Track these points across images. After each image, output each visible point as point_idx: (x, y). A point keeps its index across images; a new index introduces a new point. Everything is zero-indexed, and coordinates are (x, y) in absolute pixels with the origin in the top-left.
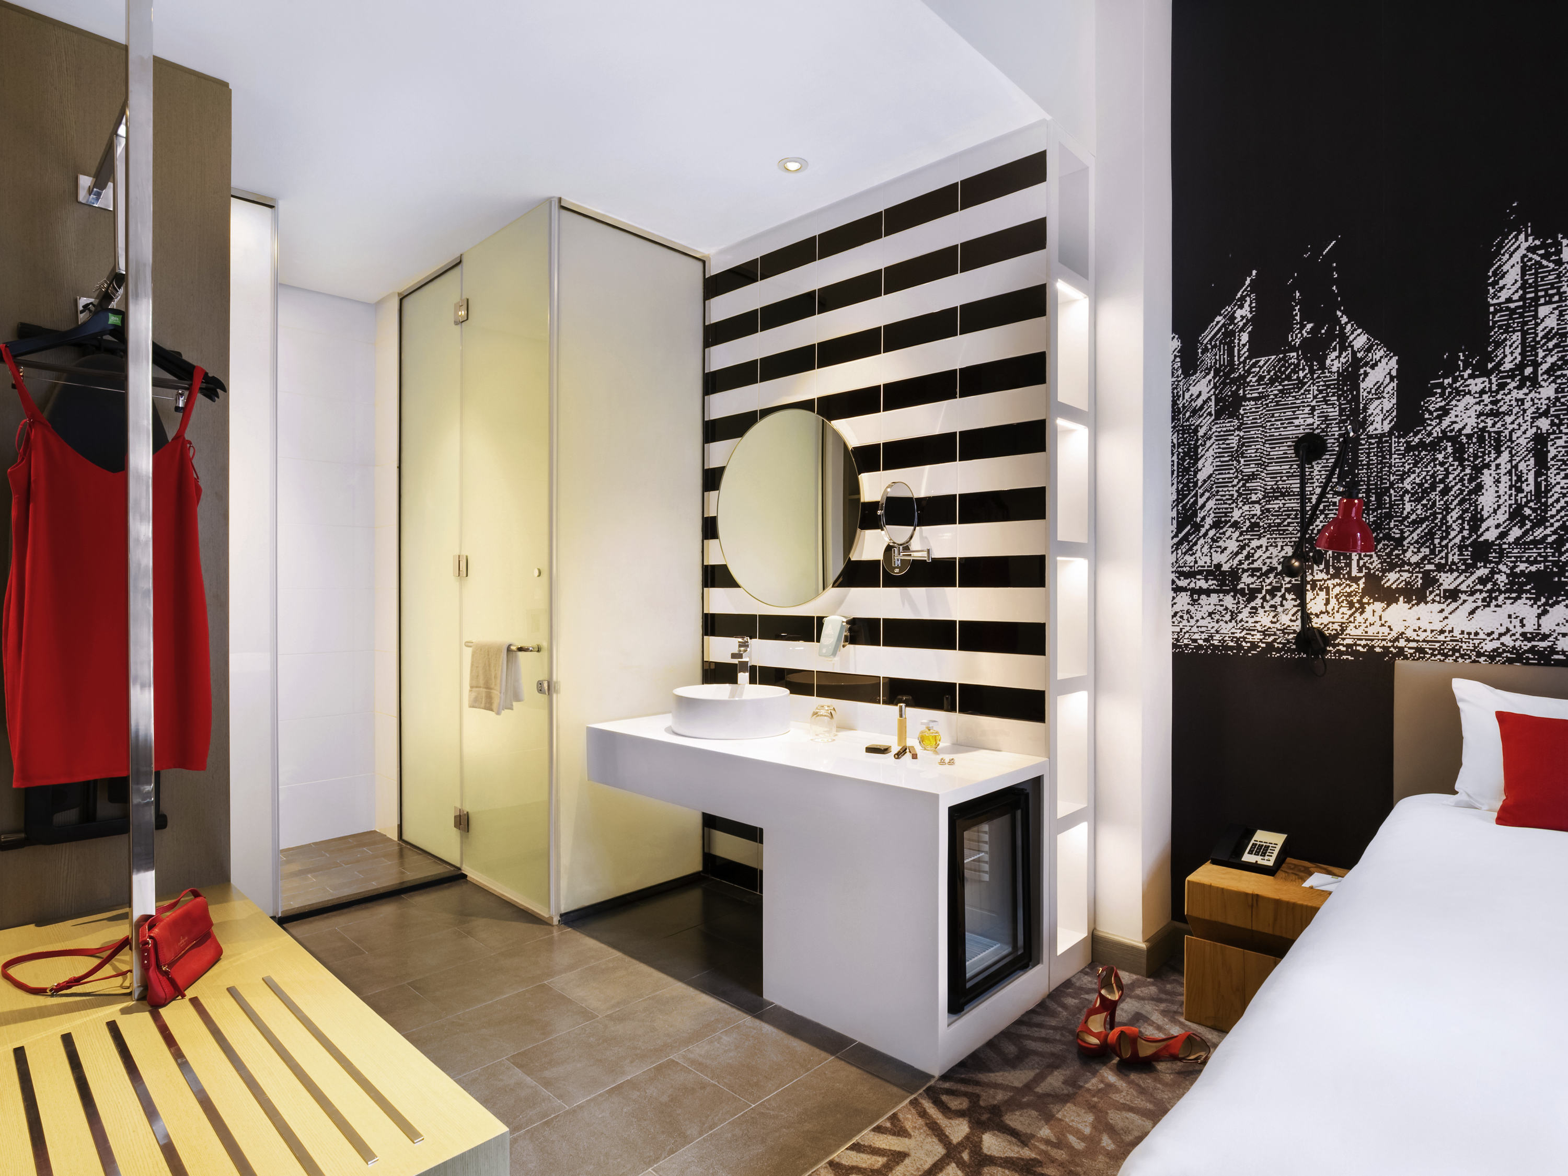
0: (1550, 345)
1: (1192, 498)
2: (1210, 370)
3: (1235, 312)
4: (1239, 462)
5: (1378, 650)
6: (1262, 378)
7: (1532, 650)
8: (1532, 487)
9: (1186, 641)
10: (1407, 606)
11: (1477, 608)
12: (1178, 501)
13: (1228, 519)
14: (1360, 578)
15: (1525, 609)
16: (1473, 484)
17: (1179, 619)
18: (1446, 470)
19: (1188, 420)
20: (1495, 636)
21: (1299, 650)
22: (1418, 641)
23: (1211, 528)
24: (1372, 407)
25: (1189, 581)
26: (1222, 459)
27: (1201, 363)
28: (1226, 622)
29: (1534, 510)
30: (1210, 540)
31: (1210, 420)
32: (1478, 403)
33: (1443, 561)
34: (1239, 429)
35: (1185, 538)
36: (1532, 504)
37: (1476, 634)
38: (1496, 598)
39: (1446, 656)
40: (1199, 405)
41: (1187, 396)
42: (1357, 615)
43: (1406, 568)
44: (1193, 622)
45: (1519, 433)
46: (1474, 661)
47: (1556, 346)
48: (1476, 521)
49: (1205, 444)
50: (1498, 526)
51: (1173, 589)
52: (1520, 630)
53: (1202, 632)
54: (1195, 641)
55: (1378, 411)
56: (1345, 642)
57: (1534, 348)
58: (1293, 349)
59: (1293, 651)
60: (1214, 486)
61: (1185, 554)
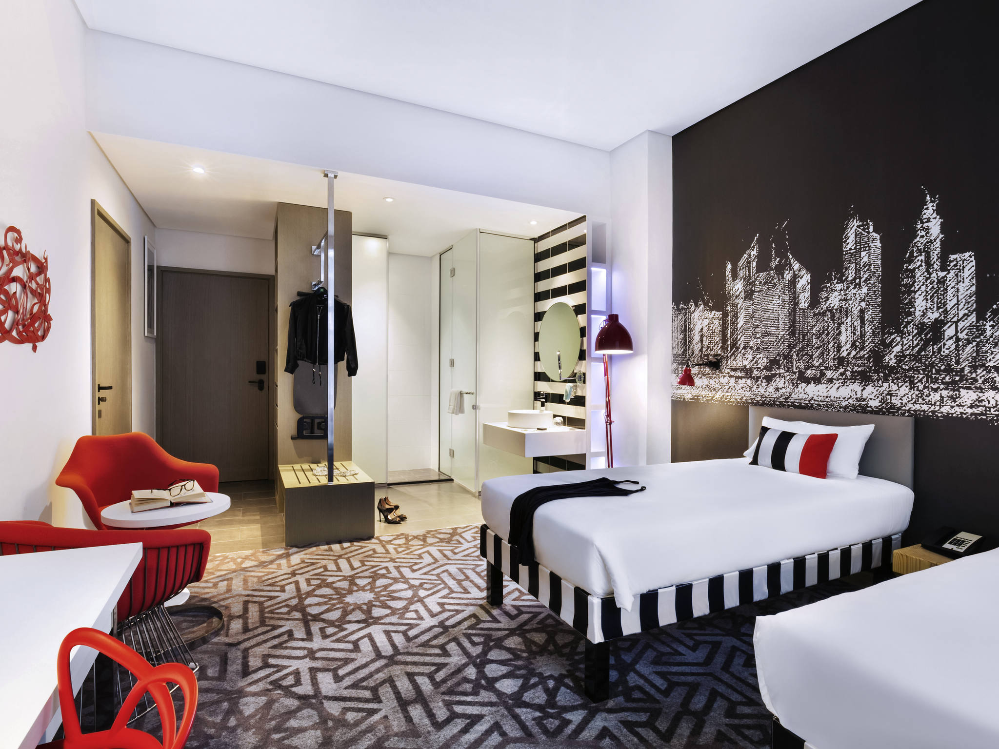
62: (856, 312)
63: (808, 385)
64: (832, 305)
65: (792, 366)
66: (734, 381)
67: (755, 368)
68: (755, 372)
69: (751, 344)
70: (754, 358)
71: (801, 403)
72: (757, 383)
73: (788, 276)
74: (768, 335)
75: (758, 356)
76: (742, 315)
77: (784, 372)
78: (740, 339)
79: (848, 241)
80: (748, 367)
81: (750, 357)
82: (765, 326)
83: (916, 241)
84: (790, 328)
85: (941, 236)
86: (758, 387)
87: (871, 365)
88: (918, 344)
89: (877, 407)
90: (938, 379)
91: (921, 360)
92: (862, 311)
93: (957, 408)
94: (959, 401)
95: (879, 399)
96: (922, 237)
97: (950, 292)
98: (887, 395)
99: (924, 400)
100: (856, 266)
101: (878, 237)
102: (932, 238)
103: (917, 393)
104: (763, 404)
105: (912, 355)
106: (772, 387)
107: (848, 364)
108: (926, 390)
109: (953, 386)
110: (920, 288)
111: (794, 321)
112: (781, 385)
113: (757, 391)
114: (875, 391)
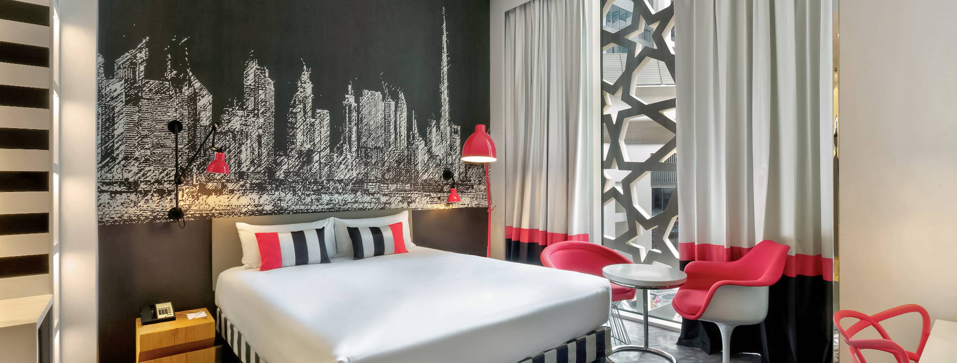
0: (263, 104)
1: (111, 143)
2: (122, 78)
3: (137, 54)
4: (139, 129)
5: (204, 215)
6: (151, 90)
7: (257, 211)
8: (257, 153)
9: (107, 219)
10: (216, 196)
11: (240, 196)
12: (102, 144)
13: (132, 156)
14: (197, 185)
15: (255, 196)
16: (239, 150)
17: (103, 208)
18: (230, 143)
19: (108, 102)
20: (246, 206)
21: (170, 218)
22: (220, 210)
23: (122, 160)
24: (202, 114)
25: (108, 187)
26: (129, 126)
27: (116, 74)
28: (132, 208)
29: (258, 161)
30: (122, 166)
31: (122, 105)
32: (241, 120)
33: (229, 179)
34: (139, 112)
35: (107, 164)
36: (257, 159)
37: (240, 206)
38: (246, 192)
39: (230, 215)
40: (115, 96)
41: (108, 89)
42: (196, 201)
43: (215, 181)
44: (111, 208)
45: (253, 133)
46: (239, 216)
47: (264, 105)
48: (240, 164)
49: (119, 116)
50: (247, 166)
51: (98, 191)
52: (254, 204)
53: (117, 213)
54: (113, 218)
55: (204, 116)
56: (191, 213)
57: (258, 104)
58: (167, 80)
59: (167, 219)
60: (124, 139)
61: (106, 172)
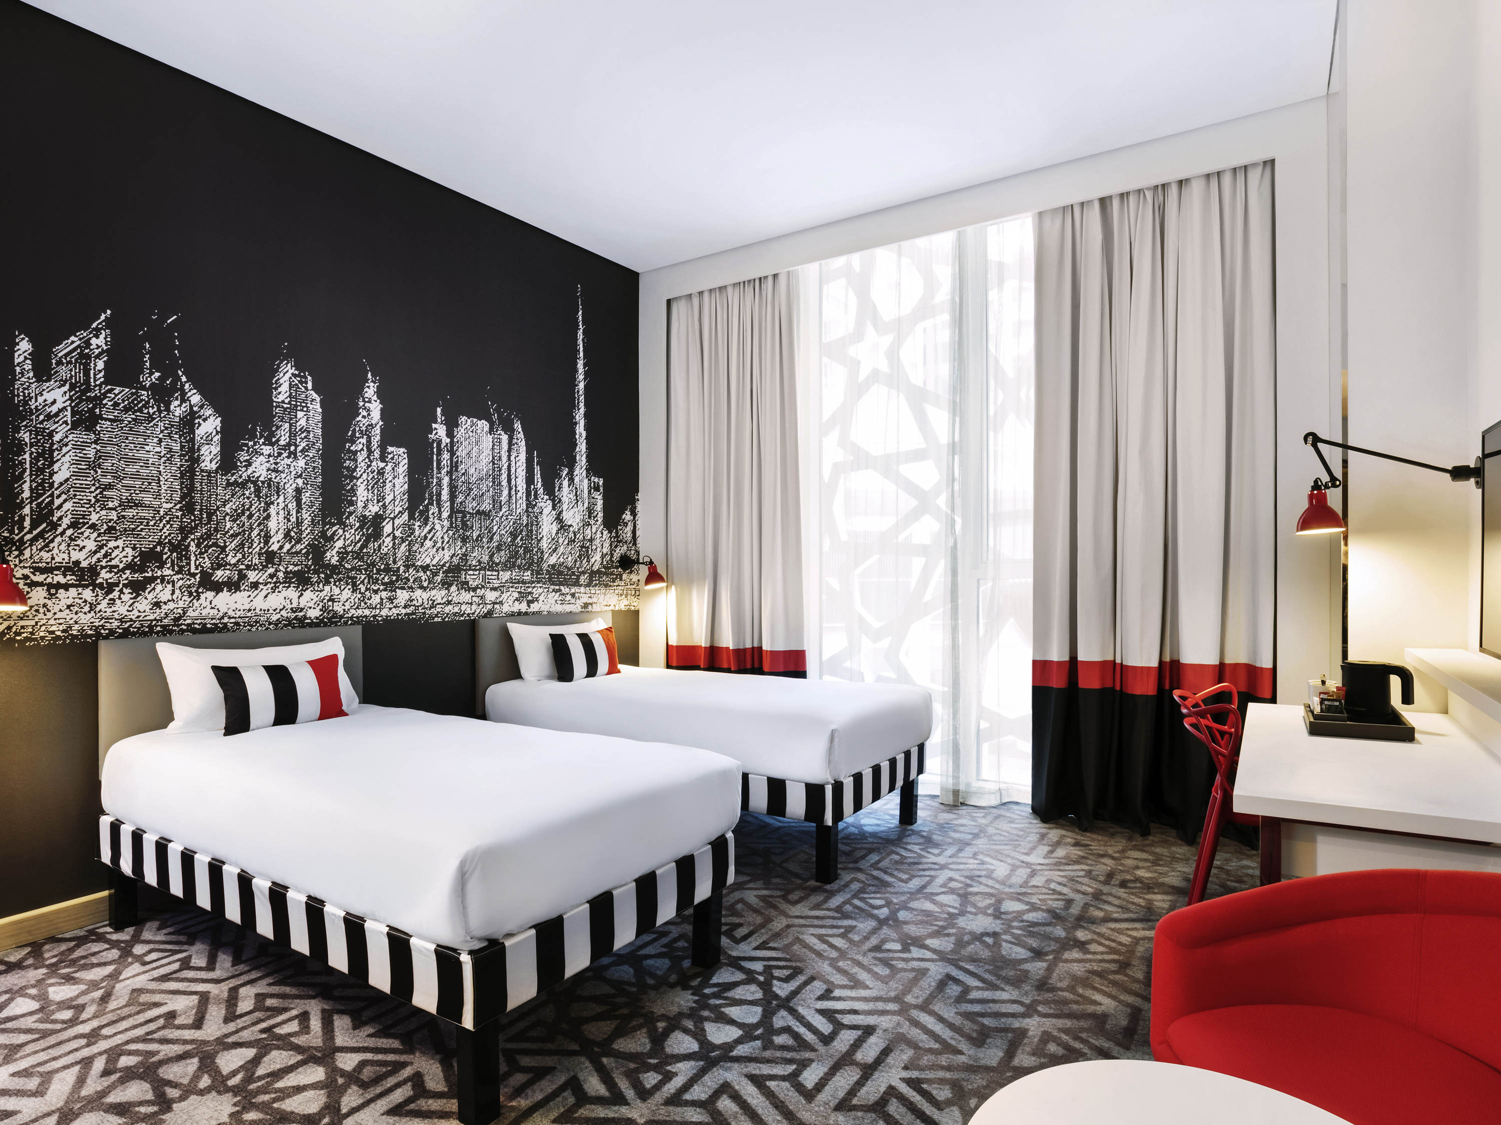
62: (290, 490)
63: (217, 594)
64: (256, 475)
65: (189, 564)
66: (45, 594)
67: (102, 568)
68: (104, 575)
69: (94, 518)
70: (101, 547)
71: (206, 624)
72: (111, 596)
73: (178, 410)
74: (136, 505)
75: (112, 544)
76: (67, 458)
77: (172, 573)
78: (60, 507)
79: (279, 389)
80: (84, 564)
81: (91, 545)
82: (128, 487)
83: (358, 419)
84: (183, 498)
85: (381, 423)
86: (112, 602)
87: (310, 563)
88: (360, 540)
89: (317, 618)
90: (377, 579)
91: (363, 557)
92: (298, 491)
93: (394, 610)
94: (395, 602)
95: (320, 607)
96: (364, 417)
97: (389, 485)
98: (328, 601)
99: (365, 603)
100: (290, 429)
101: (318, 399)
102: (374, 422)
103: (359, 596)
104: (126, 634)
105: (356, 552)
106: (146, 602)
107: (280, 561)
108: (367, 593)
109: (391, 586)
110: (361, 475)
111: (191, 489)
112: (165, 595)
113: (109, 610)
114: (314, 597)
